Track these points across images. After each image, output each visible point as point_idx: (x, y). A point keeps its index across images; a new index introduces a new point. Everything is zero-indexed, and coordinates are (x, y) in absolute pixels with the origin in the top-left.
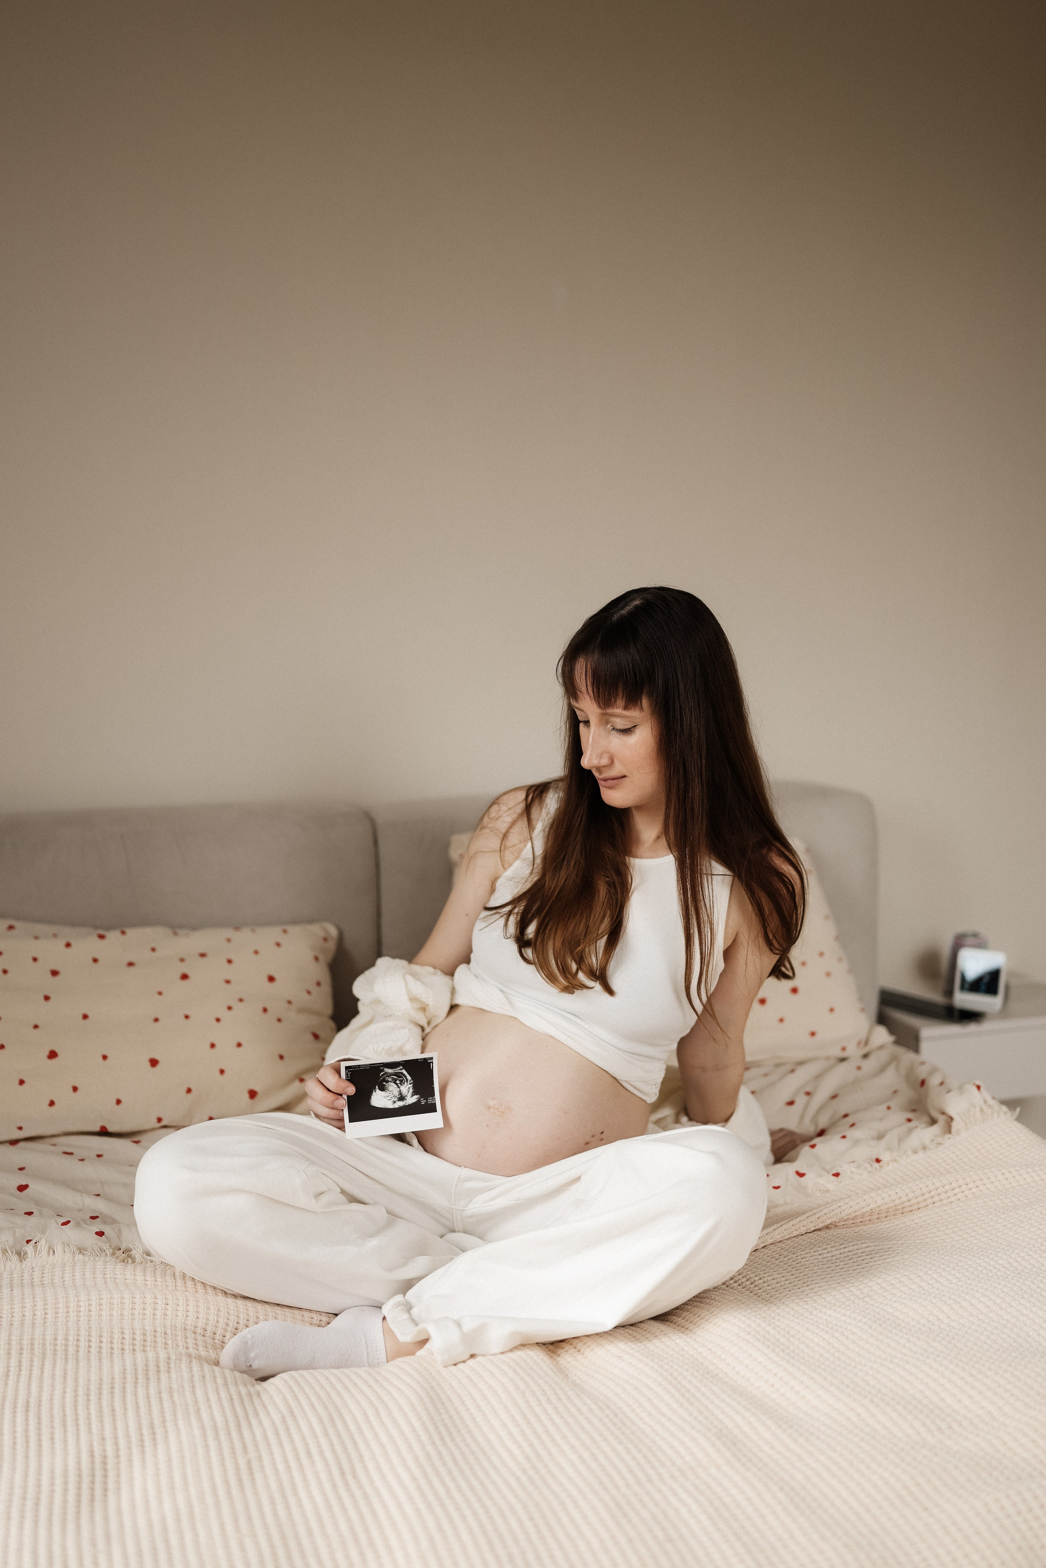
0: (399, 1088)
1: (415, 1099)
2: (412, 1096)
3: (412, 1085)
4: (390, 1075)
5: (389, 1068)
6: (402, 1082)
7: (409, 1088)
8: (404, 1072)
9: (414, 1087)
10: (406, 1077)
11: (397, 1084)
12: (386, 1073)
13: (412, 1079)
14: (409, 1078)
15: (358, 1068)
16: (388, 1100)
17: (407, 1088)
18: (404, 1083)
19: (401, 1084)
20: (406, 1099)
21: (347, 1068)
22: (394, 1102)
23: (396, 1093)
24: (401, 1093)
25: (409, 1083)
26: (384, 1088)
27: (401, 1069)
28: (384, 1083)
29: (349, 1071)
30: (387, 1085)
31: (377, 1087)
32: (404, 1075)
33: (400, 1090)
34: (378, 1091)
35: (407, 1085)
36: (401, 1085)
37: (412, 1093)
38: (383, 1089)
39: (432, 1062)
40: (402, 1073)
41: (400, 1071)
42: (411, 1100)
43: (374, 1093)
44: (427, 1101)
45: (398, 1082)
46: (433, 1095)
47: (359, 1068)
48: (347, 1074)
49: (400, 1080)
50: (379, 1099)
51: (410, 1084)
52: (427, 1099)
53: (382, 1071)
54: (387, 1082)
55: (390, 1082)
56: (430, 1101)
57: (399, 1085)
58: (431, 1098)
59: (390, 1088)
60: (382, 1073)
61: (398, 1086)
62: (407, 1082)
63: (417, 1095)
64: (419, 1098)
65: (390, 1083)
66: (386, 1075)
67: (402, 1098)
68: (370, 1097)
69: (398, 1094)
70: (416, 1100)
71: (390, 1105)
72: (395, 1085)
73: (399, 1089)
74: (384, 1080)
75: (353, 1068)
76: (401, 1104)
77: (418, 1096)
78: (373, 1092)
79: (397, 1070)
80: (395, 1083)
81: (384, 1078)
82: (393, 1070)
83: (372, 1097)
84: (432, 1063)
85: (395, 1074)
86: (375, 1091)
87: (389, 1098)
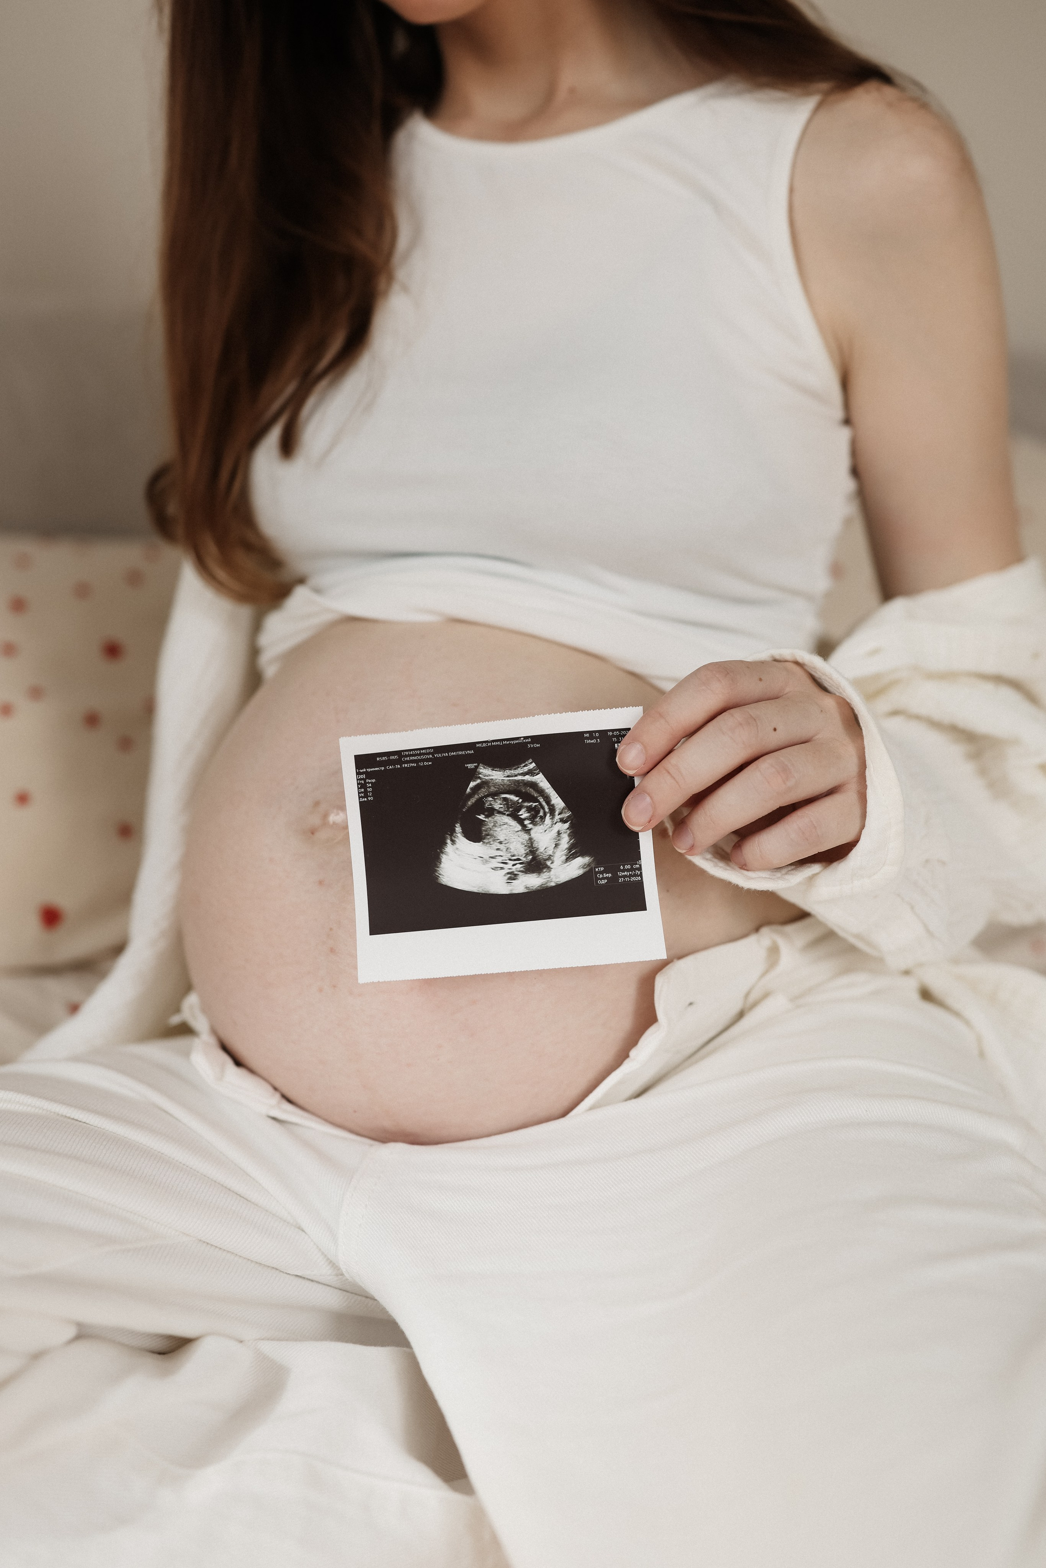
0: (528, 831)
1: (575, 868)
2: (568, 860)
3: (567, 825)
4: (499, 789)
5: (495, 764)
6: (536, 816)
7: (559, 833)
8: (541, 780)
9: (575, 832)
10: (548, 800)
11: (521, 821)
12: (485, 784)
13: (569, 804)
14: (558, 801)
15: (393, 762)
16: (495, 869)
17: (551, 835)
18: (543, 818)
19: (532, 819)
20: (549, 868)
21: (362, 761)
22: (513, 876)
23: (520, 850)
24: (532, 849)
25: (557, 817)
26: (480, 832)
27: (531, 773)
28: (482, 817)
29: (369, 775)
30: (490, 821)
31: (458, 829)
32: (541, 792)
33: (530, 839)
34: (462, 841)
35: (554, 824)
37: (570, 849)
38: (476, 834)
40: (534, 785)
41: (527, 778)
42: (564, 869)
43: (449, 848)
44: (614, 875)
45: (524, 814)
46: (637, 857)
47: (399, 761)
48: (361, 786)
49: (529, 809)
50: (465, 865)
51: (563, 821)
52: (614, 870)
53: (474, 776)
54: (491, 812)
55: (499, 812)
56: (623, 875)
57: (527, 822)
58: (627, 865)
59: (501, 833)
61: (524, 827)
63: (582, 854)
64: (589, 865)
65: (498, 818)
66: (483, 792)
67: (535, 864)
68: (435, 862)
69: (523, 850)
70: (581, 872)
71: (498, 885)
72: (513, 822)
73: (526, 837)
74: (479, 806)
75: (381, 764)
76: (532, 881)
77: (586, 860)
78: (446, 843)
79: (519, 772)
80: (515, 816)
81: (480, 802)
82: (508, 772)
83: (444, 858)
85: (517, 788)
86: (453, 842)
87: (495, 863)
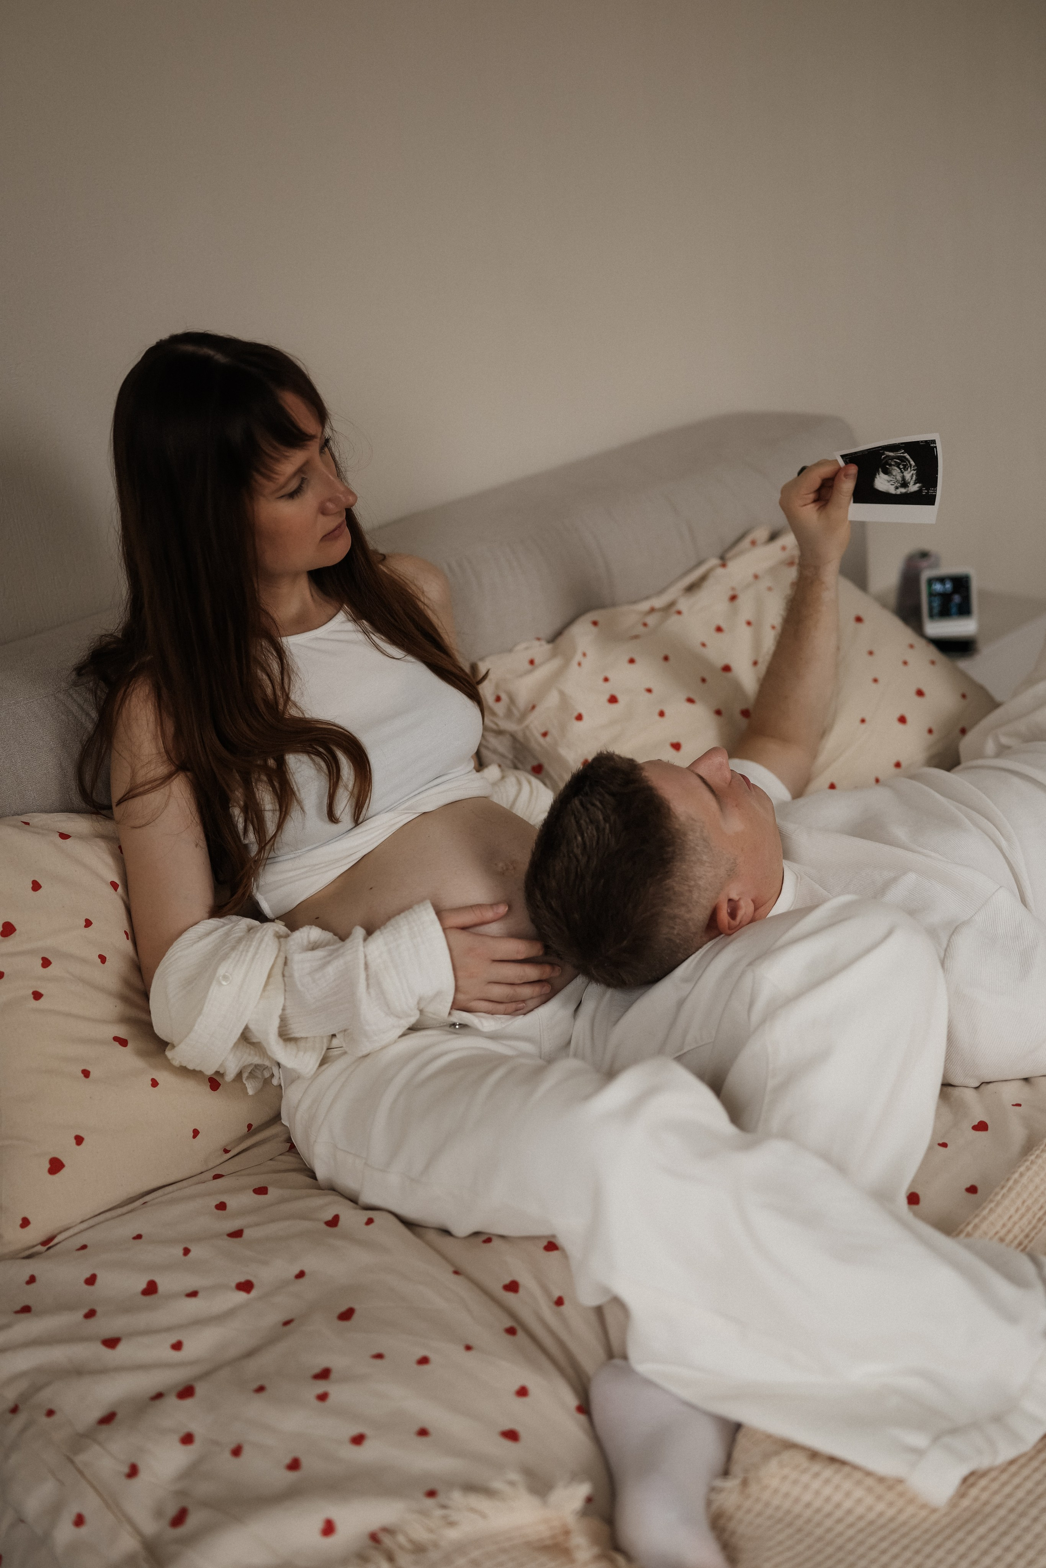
0: (903, 473)
1: (916, 487)
2: (914, 484)
3: (915, 472)
4: (892, 458)
5: (889, 451)
6: (905, 468)
7: (913, 474)
8: (908, 457)
9: (917, 475)
10: (909, 462)
11: (900, 469)
12: (887, 456)
13: (916, 465)
14: (912, 463)
16: (891, 485)
17: (910, 475)
18: (908, 469)
20: (908, 486)
22: (897, 488)
23: (899, 478)
24: (903, 478)
25: (912, 469)
27: (903, 453)
28: (887, 466)
30: (890, 468)
31: (880, 470)
33: (903, 476)
34: (881, 474)
35: (911, 471)
36: (905, 470)
37: (915, 481)
38: (887, 472)
39: (936, 447)
40: (905, 457)
41: (902, 455)
42: (914, 488)
44: (928, 491)
45: (901, 467)
46: (936, 485)
49: (903, 465)
50: (882, 483)
51: (914, 470)
52: (928, 489)
53: (883, 454)
54: (891, 465)
55: (893, 465)
56: (931, 492)
57: (902, 469)
58: (933, 489)
59: (894, 473)
60: (883, 456)
61: (901, 471)
62: (911, 468)
63: (919, 483)
64: (921, 487)
65: (893, 467)
66: (887, 458)
67: (905, 484)
68: (873, 480)
69: (900, 479)
70: (918, 489)
71: (892, 490)
72: (898, 469)
74: (887, 463)
76: (903, 490)
77: (920, 485)
78: (876, 475)
79: (900, 453)
80: (898, 467)
82: (895, 453)
83: (876, 479)
84: (936, 449)
85: (898, 458)
86: (879, 474)
87: (892, 483)
